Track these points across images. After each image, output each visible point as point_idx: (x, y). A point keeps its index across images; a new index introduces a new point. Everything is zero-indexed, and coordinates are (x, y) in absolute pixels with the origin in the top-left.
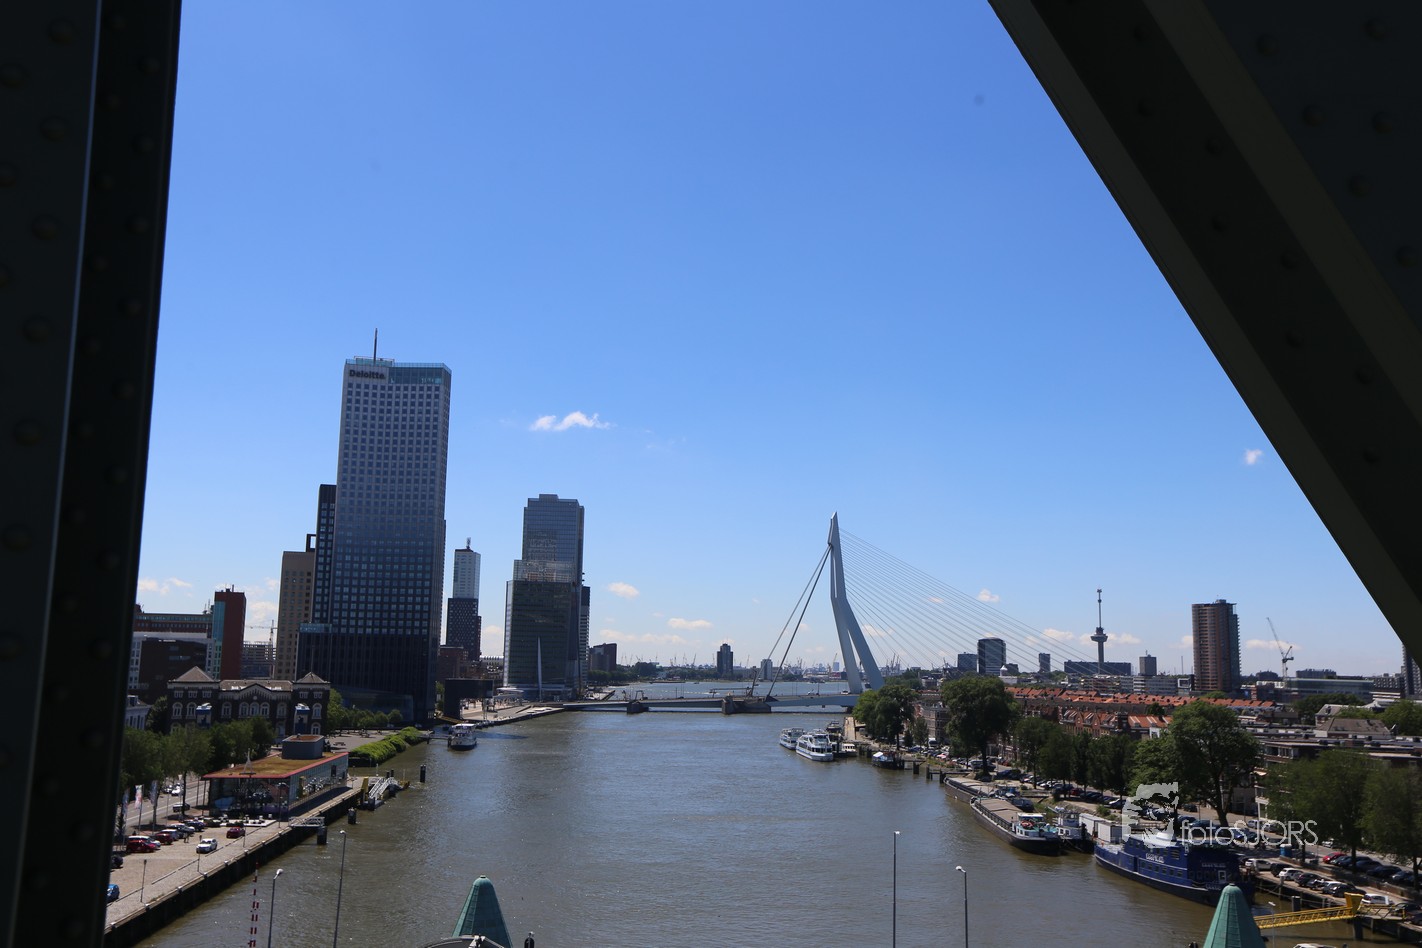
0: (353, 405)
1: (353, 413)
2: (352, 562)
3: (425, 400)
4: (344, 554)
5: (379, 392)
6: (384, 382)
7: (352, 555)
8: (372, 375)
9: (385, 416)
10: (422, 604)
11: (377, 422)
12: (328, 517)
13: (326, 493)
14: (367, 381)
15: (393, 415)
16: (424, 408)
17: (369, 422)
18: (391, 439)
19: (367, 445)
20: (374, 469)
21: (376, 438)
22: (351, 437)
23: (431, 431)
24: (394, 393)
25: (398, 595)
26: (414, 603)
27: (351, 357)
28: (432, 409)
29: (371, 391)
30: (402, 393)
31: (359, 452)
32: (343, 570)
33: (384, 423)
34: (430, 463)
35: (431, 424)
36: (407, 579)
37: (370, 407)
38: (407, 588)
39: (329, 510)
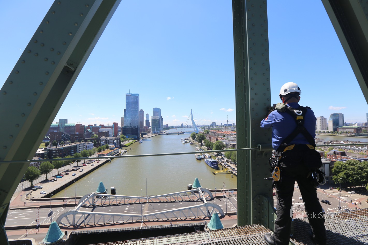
0: (127, 99)
1: (127, 100)
2: (128, 119)
3: (136, 98)
4: (127, 118)
5: (130, 97)
6: (131, 96)
7: (128, 118)
8: (129, 95)
9: (131, 100)
10: (137, 124)
11: (130, 101)
12: (125, 113)
13: (125, 110)
14: (128, 96)
15: (132, 100)
16: (136, 99)
17: (129, 101)
18: (132, 103)
19: (129, 104)
20: (130, 107)
21: (130, 103)
22: (127, 103)
23: (137, 102)
24: (132, 97)
25: (134, 123)
26: (136, 124)
27: (127, 93)
28: (137, 99)
29: (129, 97)
30: (133, 97)
31: (128, 105)
32: (127, 120)
33: (131, 101)
34: (137, 106)
35: (137, 101)
36: (135, 121)
37: (129, 99)
38: (135, 122)
39: (125, 112)
